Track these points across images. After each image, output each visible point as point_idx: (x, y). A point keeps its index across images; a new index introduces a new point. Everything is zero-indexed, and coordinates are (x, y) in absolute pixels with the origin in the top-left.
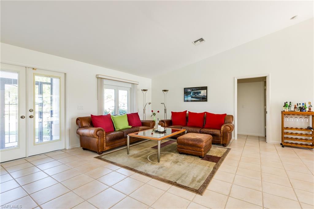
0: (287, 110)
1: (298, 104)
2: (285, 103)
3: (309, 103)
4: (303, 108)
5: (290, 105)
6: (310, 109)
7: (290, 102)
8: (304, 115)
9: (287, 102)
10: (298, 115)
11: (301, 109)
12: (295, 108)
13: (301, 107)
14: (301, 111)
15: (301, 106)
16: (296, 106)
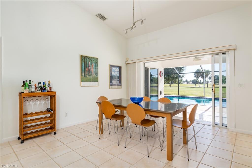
0: (27, 91)
1: (38, 83)
2: (24, 81)
3: (49, 82)
4: (44, 88)
5: (30, 84)
6: (50, 89)
7: (30, 81)
8: (46, 96)
9: (26, 81)
10: (39, 96)
11: (43, 89)
12: (36, 88)
13: (41, 87)
14: (42, 91)
15: (42, 85)
16: (37, 86)
